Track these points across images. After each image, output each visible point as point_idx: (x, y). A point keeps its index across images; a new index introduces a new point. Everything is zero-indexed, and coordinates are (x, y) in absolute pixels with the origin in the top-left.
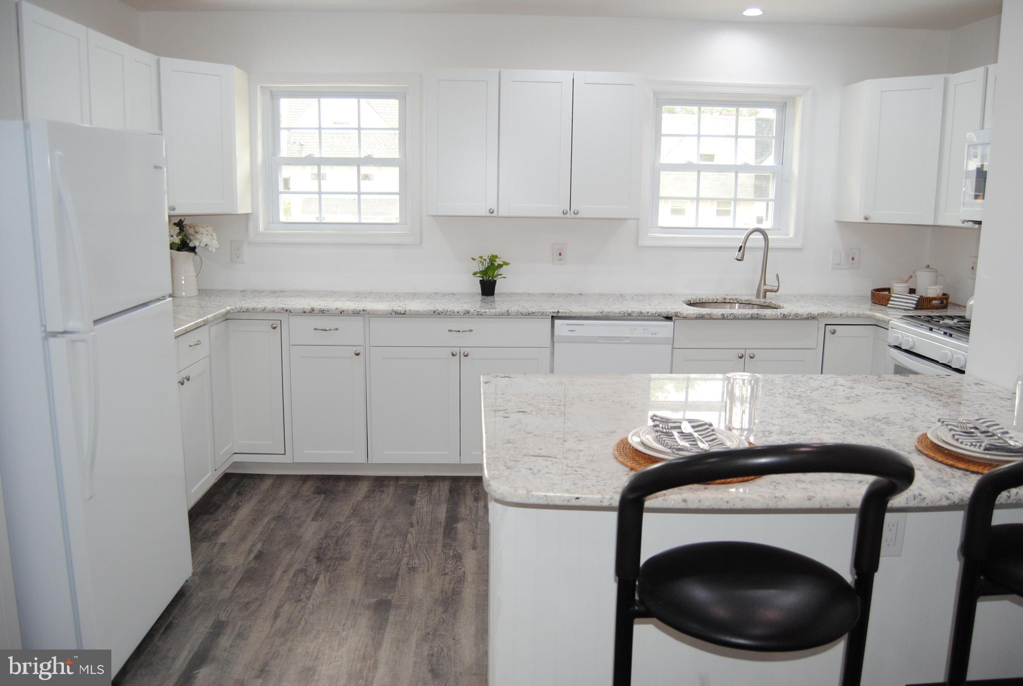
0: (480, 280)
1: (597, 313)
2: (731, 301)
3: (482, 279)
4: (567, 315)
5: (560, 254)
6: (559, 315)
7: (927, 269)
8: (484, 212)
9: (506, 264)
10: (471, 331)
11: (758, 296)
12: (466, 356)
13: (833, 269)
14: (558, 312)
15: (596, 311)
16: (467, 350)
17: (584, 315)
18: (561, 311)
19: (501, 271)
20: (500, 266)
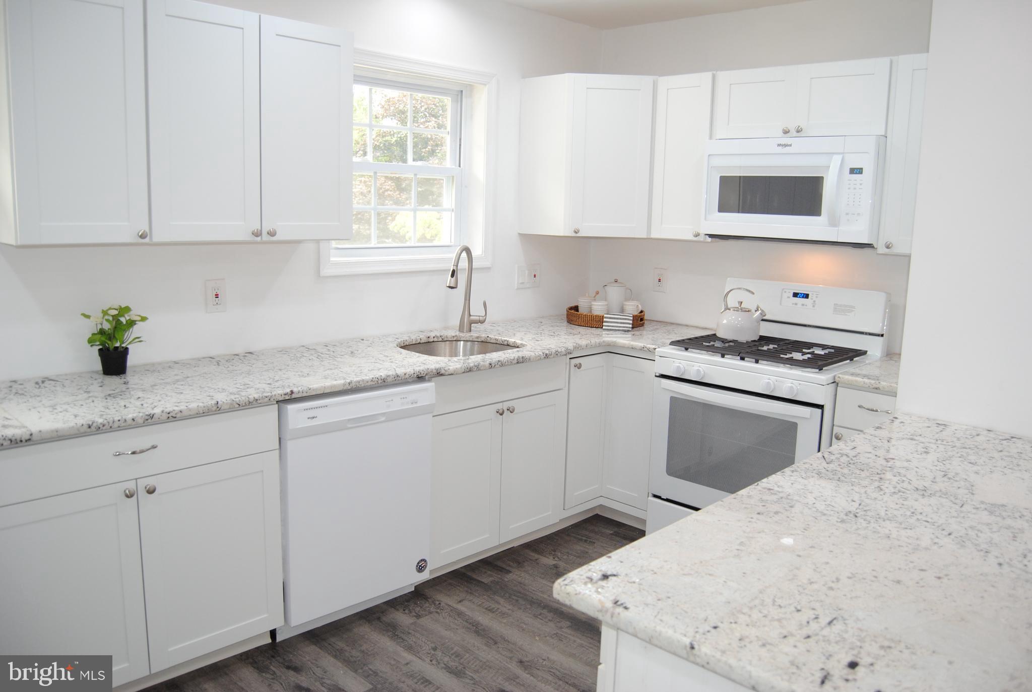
0: (100, 350)
1: (344, 385)
2: (436, 339)
3: (101, 347)
4: (305, 394)
5: (217, 296)
6: (294, 396)
7: (616, 284)
8: (127, 236)
9: (144, 319)
10: (154, 447)
11: (461, 329)
12: (151, 491)
13: (518, 289)
14: (292, 392)
15: (342, 382)
16: (151, 482)
17: (327, 391)
18: (295, 390)
19: (136, 331)
20: (132, 323)
